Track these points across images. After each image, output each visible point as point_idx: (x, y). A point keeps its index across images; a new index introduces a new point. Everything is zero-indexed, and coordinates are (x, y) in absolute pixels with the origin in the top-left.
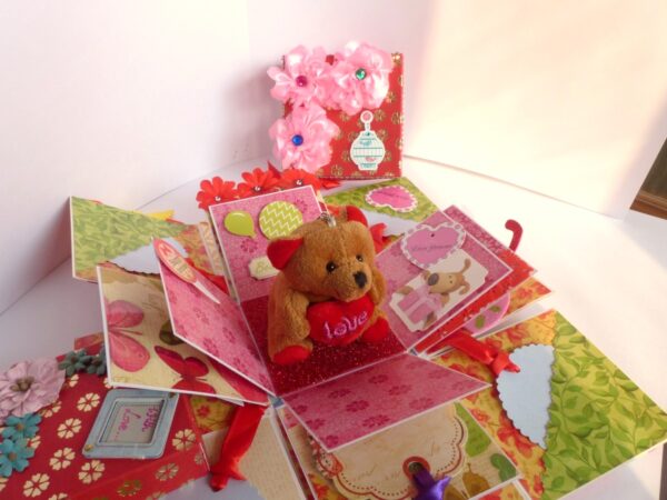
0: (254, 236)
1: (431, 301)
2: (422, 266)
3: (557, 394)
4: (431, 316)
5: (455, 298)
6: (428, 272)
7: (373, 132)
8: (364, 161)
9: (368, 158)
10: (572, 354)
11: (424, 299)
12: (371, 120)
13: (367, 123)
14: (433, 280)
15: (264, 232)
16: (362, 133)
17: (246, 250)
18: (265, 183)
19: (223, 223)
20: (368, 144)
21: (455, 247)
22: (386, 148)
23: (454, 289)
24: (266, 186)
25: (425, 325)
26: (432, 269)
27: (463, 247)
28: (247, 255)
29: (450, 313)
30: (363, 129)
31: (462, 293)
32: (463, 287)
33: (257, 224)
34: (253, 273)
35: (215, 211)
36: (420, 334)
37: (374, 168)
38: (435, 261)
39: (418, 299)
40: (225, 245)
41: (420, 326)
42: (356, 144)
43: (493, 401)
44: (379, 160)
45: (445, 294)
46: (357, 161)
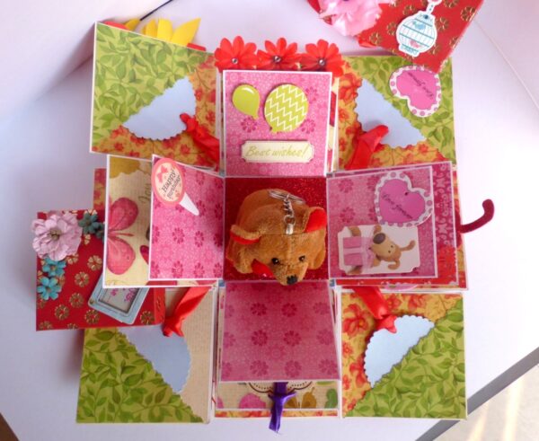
0: (256, 117)
1: (367, 256)
2: (380, 218)
3: (407, 360)
4: (358, 268)
5: (383, 267)
6: (380, 228)
7: (433, 18)
8: (407, 42)
9: (413, 42)
11: (362, 250)
12: (438, 3)
13: (432, 5)
14: (379, 238)
16: (420, 12)
17: (244, 129)
19: (232, 94)
20: (421, 27)
21: (413, 223)
22: (438, 42)
23: (387, 259)
25: (351, 272)
28: (244, 135)
29: (372, 276)
30: (424, 9)
31: (390, 267)
32: (394, 263)
33: (263, 105)
34: (244, 155)
35: (227, 78)
37: (415, 55)
38: (391, 223)
39: (359, 247)
42: (408, 21)
44: (424, 49)
45: (379, 258)
46: (400, 39)
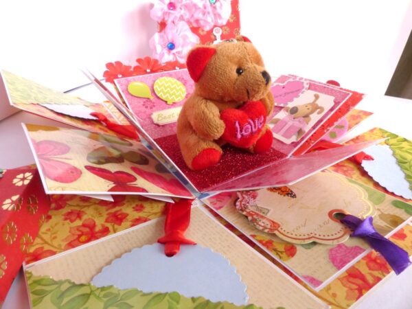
0: (152, 98)
1: (297, 122)
2: (282, 105)
3: (407, 169)
4: (300, 132)
5: (315, 118)
6: (289, 108)
10: (403, 148)
11: (290, 123)
12: (220, 33)
13: (218, 36)
14: (294, 111)
15: (159, 95)
17: (147, 107)
18: (153, 67)
19: (127, 90)
21: (304, 90)
23: (312, 112)
24: (154, 69)
25: (297, 138)
26: (290, 105)
27: (309, 89)
28: (148, 111)
29: (314, 128)
30: (216, 40)
31: (319, 113)
32: (318, 110)
33: (153, 91)
34: (156, 121)
35: (119, 83)
36: (294, 144)
38: (291, 100)
39: (286, 124)
40: (130, 104)
41: (294, 139)
43: (364, 179)
45: (306, 116)
